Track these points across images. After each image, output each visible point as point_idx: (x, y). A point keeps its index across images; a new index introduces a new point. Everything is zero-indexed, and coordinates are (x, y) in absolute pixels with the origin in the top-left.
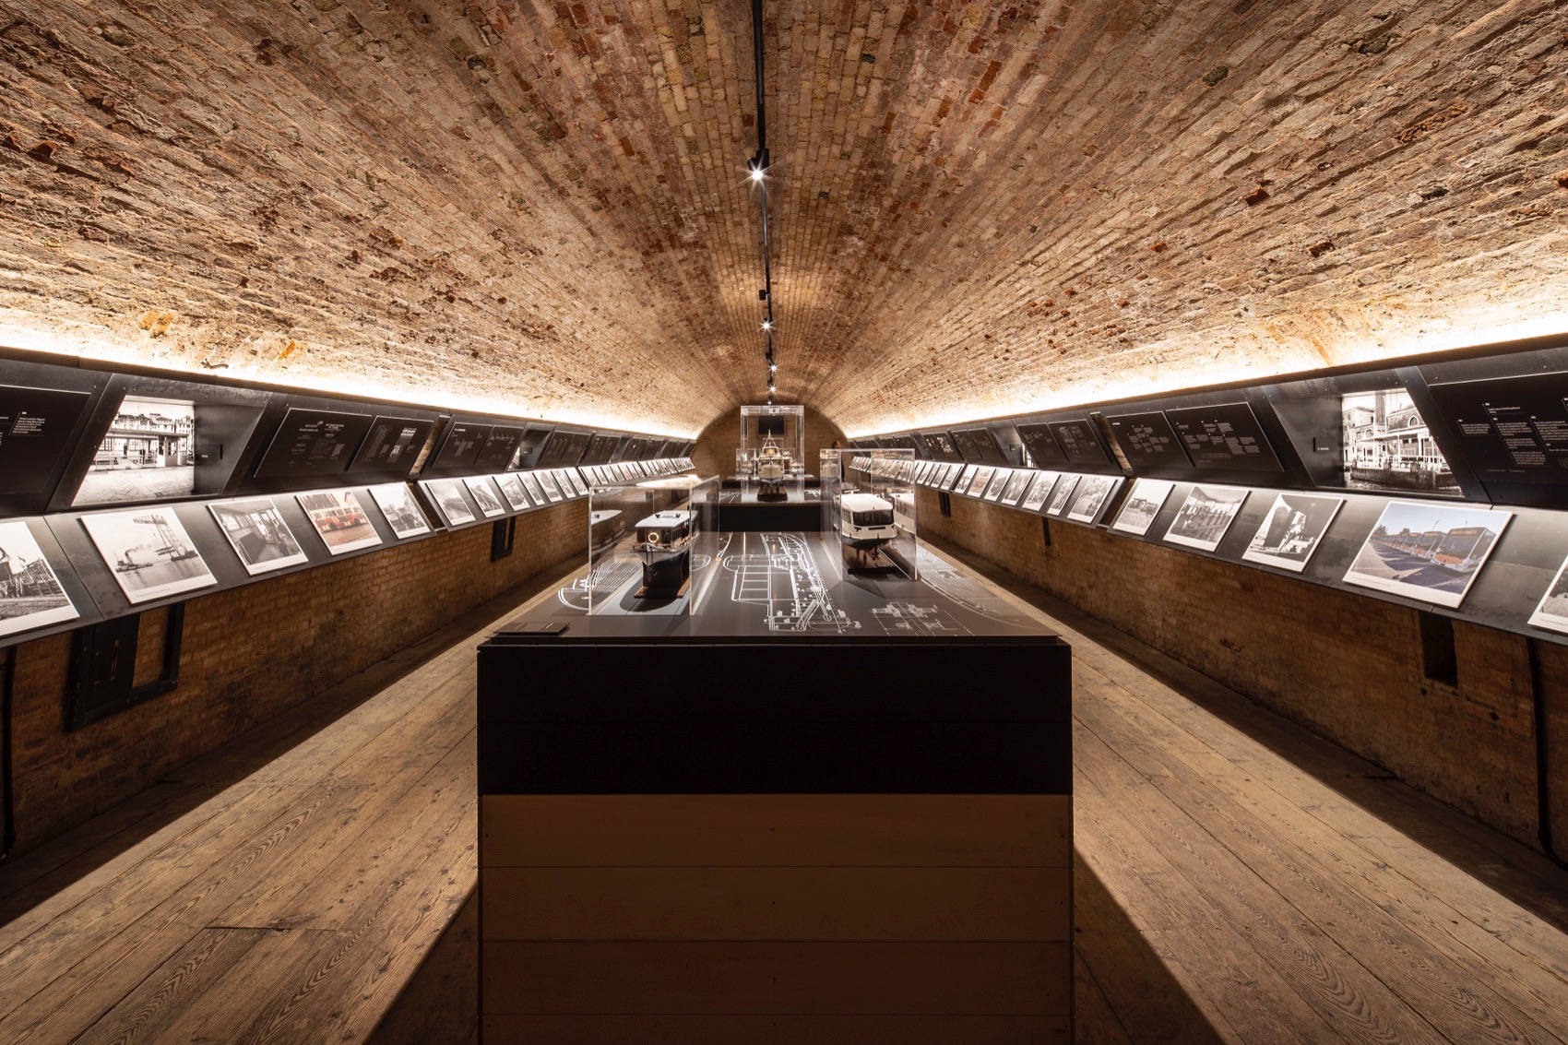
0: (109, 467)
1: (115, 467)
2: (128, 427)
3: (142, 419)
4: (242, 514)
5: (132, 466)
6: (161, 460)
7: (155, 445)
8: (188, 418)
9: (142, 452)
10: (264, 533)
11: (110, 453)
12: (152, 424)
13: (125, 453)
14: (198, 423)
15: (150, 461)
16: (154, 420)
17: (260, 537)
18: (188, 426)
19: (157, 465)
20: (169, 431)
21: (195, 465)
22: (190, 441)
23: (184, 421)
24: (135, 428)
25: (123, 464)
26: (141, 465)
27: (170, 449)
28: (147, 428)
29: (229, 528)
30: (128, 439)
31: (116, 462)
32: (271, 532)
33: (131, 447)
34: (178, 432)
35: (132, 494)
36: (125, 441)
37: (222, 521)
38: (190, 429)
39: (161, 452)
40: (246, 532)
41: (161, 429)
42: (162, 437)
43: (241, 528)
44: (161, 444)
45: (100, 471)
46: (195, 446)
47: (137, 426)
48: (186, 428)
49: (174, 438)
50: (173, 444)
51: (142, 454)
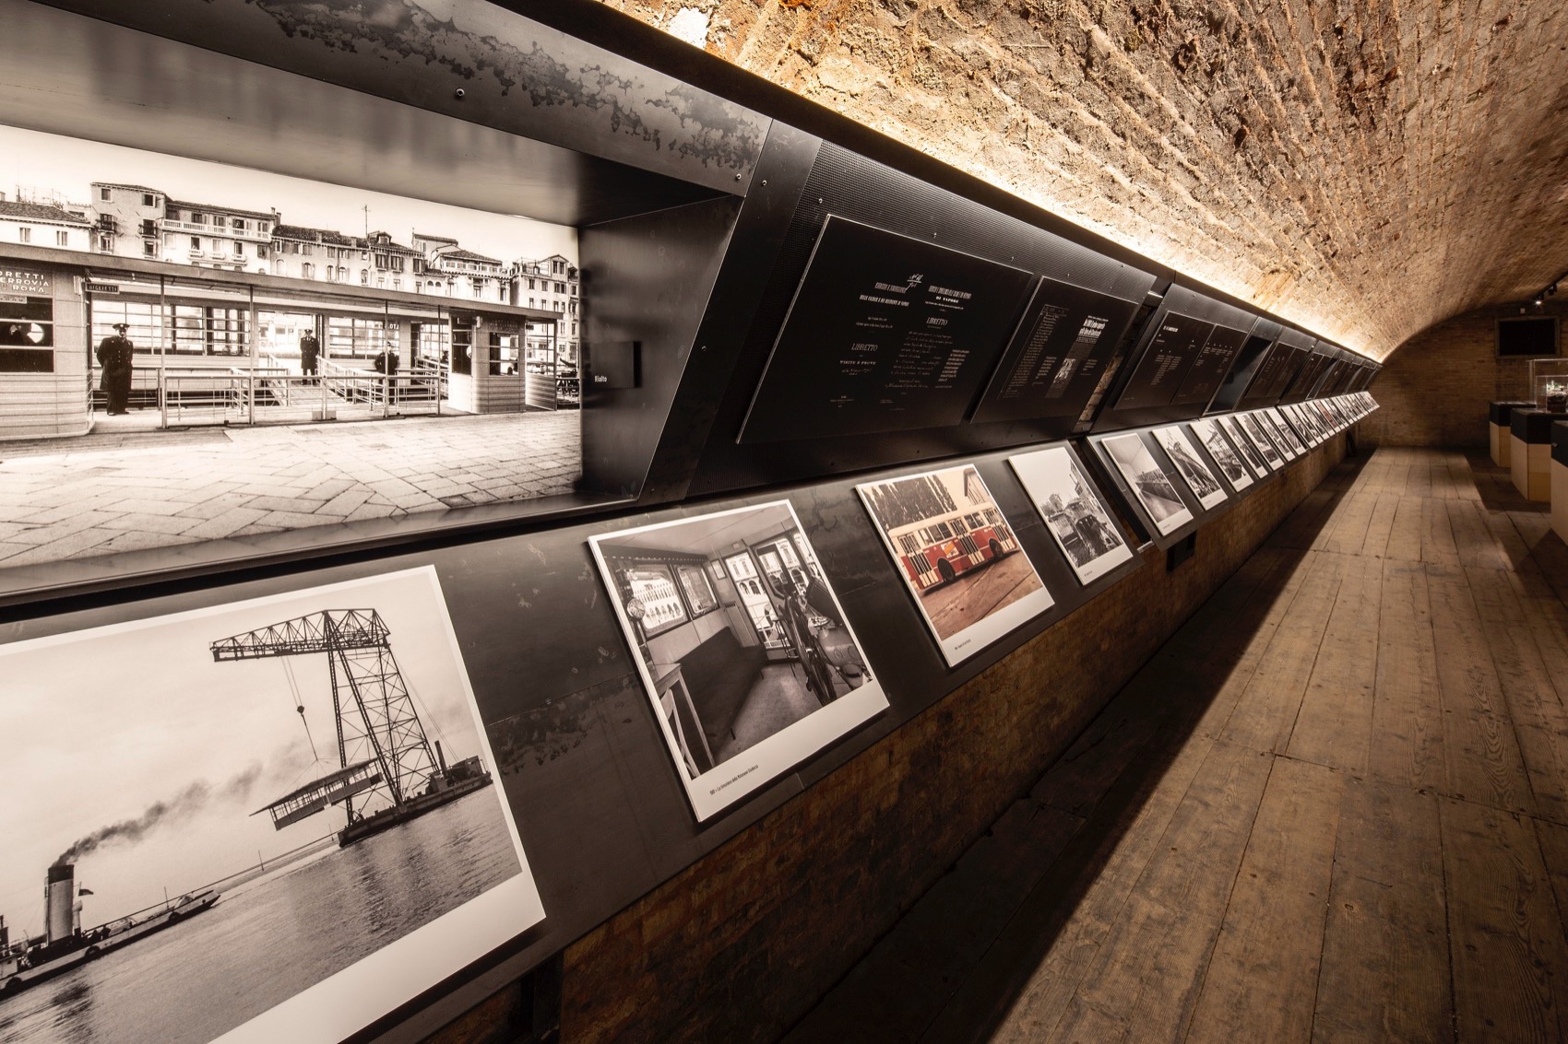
0: (232, 414)
1: (261, 413)
2: (320, 274)
3: (385, 250)
4: (698, 561)
5: (343, 408)
6: (462, 391)
7: (437, 341)
8: (557, 263)
9: (386, 363)
10: (762, 624)
11: (235, 365)
12: (425, 270)
13: (309, 361)
14: (590, 279)
15: (418, 391)
16: (431, 256)
17: (749, 640)
18: (560, 288)
19: (445, 406)
20: (491, 296)
21: (586, 405)
22: (568, 333)
23: (546, 269)
24: (353, 279)
25: (305, 404)
26: (381, 407)
27: (495, 354)
28: (408, 282)
29: (650, 624)
30: (323, 315)
31: (264, 396)
32: (784, 617)
33: (339, 344)
34: (523, 302)
36: (308, 322)
37: (627, 597)
38: (564, 298)
39: (462, 365)
40: (706, 629)
41: (462, 291)
42: (463, 318)
43: (690, 616)
44: (462, 338)
45: (187, 428)
46: (585, 348)
47: (357, 272)
48: (551, 295)
49: (512, 322)
50: (505, 341)
51: (384, 372)
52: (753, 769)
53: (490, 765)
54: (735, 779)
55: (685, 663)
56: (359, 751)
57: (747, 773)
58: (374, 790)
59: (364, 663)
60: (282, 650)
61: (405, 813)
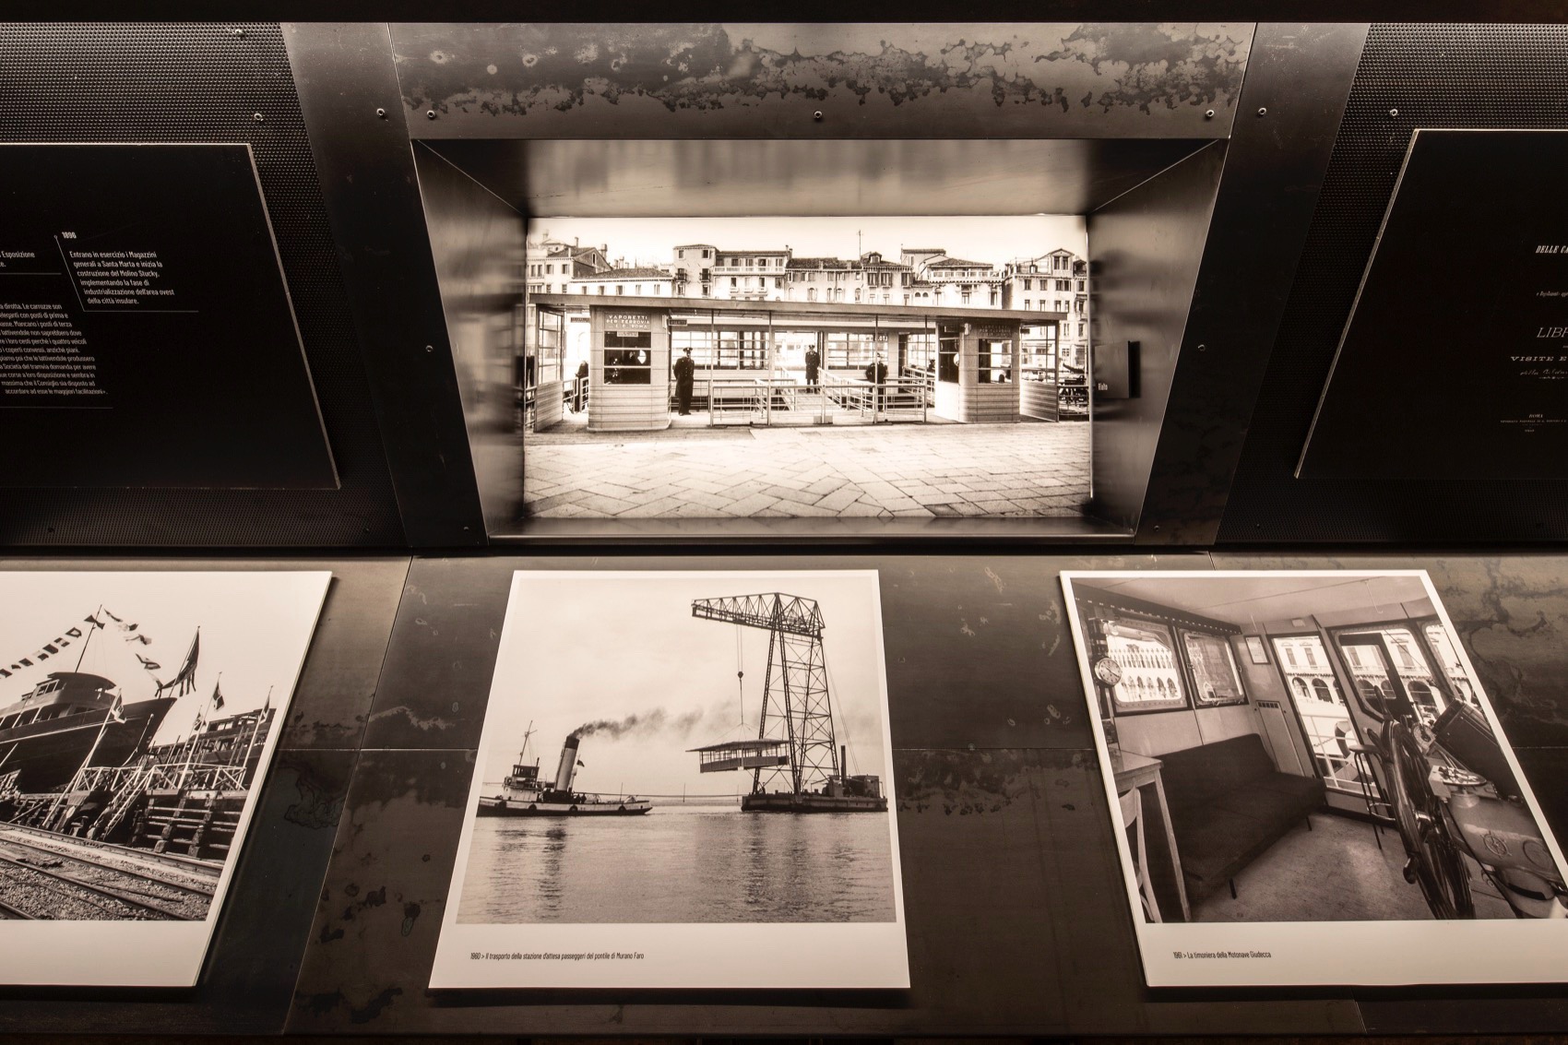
0: (755, 417)
1: (777, 416)
2: (821, 297)
3: (876, 268)
4: (1225, 631)
5: (838, 414)
6: (949, 399)
7: (924, 351)
8: (1059, 258)
9: (876, 373)
10: (1326, 747)
11: (758, 376)
12: (913, 282)
13: (812, 373)
14: (1101, 271)
15: (905, 399)
16: (919, 269)
17: (1293, 764)
18: (1063, 285)
19: (931, 414)
20: (981, 301)
21: (1097, 417)
22: (1074, 334)
23: (1045, 267)
24: (848, 298)
25: (806, 409)
26: (871, 414)
27: (985, 361)
28: (896, 295)
29: (1123, 695)
30: (823, 331)
31: (778, 403)
32: (1376, 749)
33: (834, 356)
34: (1017, 304)
35: (839, 503)
36: (812, 339)
37: (1098, 653)
38: (1070, 296)
39: (949, 373)
40: (1215, 727)
41: (951, 300)
42: (950, 327)
43: (1192, 701)
44: (949, 347)
45: (725, 426)
46: (1095, 351)
47: (853, 291)
48: (1052, 294)
49: (1007, 326)
50: (996, 348)
51: (873, 381)
52: (1260, 955)
53: (888, 790)
54: (1222, 955)
55: (1171, 764)
56: (776, 730)
57: (1247, 955)
58: (779, 770)
59: (798, 648)
60: (739, 620)
61: (798, 804)
